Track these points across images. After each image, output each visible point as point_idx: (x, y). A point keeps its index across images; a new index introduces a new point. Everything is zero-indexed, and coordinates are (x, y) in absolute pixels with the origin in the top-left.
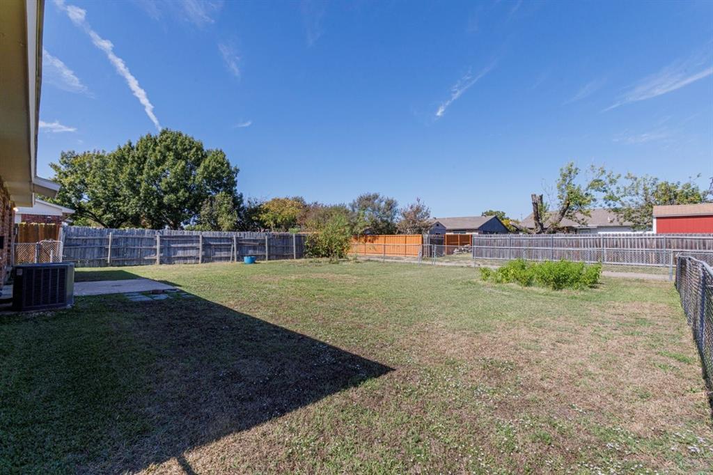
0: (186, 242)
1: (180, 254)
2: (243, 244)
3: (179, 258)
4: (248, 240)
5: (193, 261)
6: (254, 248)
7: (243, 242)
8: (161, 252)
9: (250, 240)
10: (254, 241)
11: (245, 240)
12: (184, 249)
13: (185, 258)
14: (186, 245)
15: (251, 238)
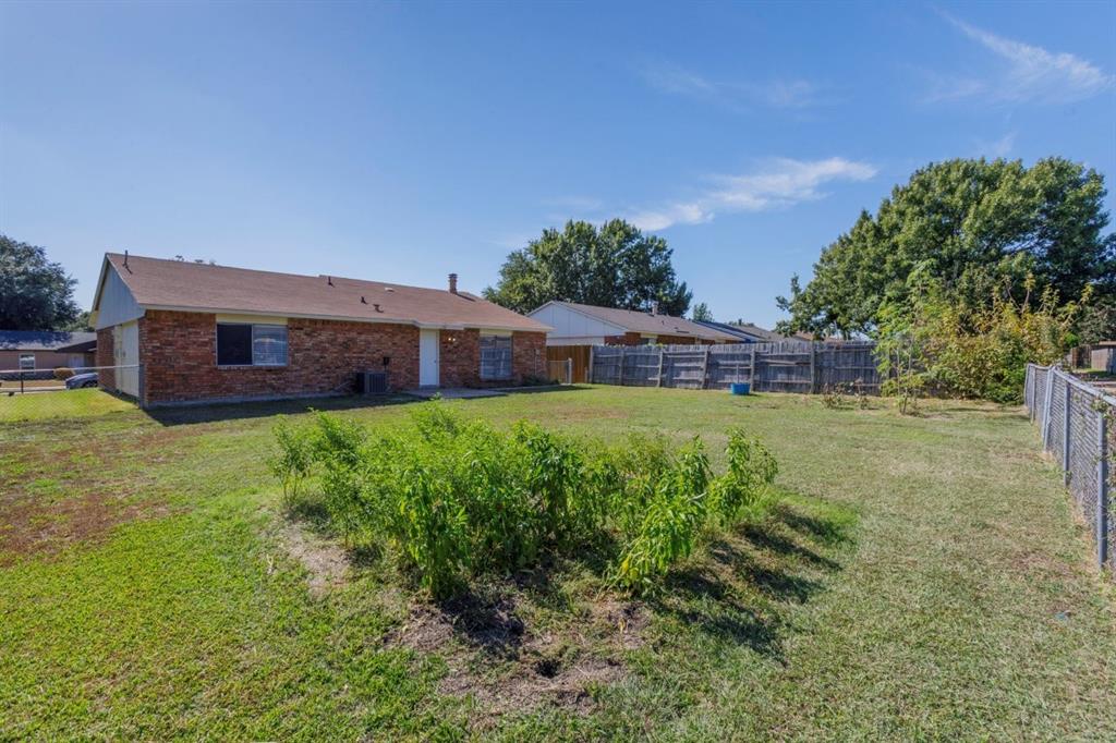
0: (690, 360)
1: (683, 376)
2: (767, 363)
3: (681, 381)
4: (777, 357)
5: (696, 386)
6: (789, 371)
7: (769, 361)
8: (662, 373)
9: (782, 357)
10: (791, 358)
11: (771, 357)
12: (688, 369)
13: (688, 382)
14: (690, 365)
15: (784, 354)
